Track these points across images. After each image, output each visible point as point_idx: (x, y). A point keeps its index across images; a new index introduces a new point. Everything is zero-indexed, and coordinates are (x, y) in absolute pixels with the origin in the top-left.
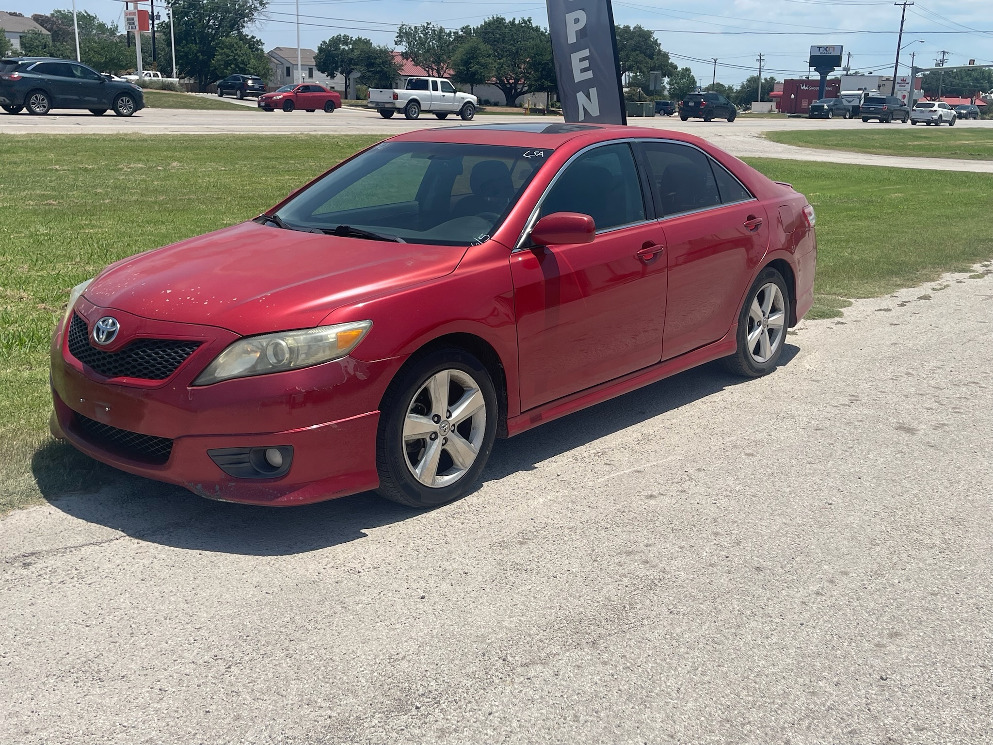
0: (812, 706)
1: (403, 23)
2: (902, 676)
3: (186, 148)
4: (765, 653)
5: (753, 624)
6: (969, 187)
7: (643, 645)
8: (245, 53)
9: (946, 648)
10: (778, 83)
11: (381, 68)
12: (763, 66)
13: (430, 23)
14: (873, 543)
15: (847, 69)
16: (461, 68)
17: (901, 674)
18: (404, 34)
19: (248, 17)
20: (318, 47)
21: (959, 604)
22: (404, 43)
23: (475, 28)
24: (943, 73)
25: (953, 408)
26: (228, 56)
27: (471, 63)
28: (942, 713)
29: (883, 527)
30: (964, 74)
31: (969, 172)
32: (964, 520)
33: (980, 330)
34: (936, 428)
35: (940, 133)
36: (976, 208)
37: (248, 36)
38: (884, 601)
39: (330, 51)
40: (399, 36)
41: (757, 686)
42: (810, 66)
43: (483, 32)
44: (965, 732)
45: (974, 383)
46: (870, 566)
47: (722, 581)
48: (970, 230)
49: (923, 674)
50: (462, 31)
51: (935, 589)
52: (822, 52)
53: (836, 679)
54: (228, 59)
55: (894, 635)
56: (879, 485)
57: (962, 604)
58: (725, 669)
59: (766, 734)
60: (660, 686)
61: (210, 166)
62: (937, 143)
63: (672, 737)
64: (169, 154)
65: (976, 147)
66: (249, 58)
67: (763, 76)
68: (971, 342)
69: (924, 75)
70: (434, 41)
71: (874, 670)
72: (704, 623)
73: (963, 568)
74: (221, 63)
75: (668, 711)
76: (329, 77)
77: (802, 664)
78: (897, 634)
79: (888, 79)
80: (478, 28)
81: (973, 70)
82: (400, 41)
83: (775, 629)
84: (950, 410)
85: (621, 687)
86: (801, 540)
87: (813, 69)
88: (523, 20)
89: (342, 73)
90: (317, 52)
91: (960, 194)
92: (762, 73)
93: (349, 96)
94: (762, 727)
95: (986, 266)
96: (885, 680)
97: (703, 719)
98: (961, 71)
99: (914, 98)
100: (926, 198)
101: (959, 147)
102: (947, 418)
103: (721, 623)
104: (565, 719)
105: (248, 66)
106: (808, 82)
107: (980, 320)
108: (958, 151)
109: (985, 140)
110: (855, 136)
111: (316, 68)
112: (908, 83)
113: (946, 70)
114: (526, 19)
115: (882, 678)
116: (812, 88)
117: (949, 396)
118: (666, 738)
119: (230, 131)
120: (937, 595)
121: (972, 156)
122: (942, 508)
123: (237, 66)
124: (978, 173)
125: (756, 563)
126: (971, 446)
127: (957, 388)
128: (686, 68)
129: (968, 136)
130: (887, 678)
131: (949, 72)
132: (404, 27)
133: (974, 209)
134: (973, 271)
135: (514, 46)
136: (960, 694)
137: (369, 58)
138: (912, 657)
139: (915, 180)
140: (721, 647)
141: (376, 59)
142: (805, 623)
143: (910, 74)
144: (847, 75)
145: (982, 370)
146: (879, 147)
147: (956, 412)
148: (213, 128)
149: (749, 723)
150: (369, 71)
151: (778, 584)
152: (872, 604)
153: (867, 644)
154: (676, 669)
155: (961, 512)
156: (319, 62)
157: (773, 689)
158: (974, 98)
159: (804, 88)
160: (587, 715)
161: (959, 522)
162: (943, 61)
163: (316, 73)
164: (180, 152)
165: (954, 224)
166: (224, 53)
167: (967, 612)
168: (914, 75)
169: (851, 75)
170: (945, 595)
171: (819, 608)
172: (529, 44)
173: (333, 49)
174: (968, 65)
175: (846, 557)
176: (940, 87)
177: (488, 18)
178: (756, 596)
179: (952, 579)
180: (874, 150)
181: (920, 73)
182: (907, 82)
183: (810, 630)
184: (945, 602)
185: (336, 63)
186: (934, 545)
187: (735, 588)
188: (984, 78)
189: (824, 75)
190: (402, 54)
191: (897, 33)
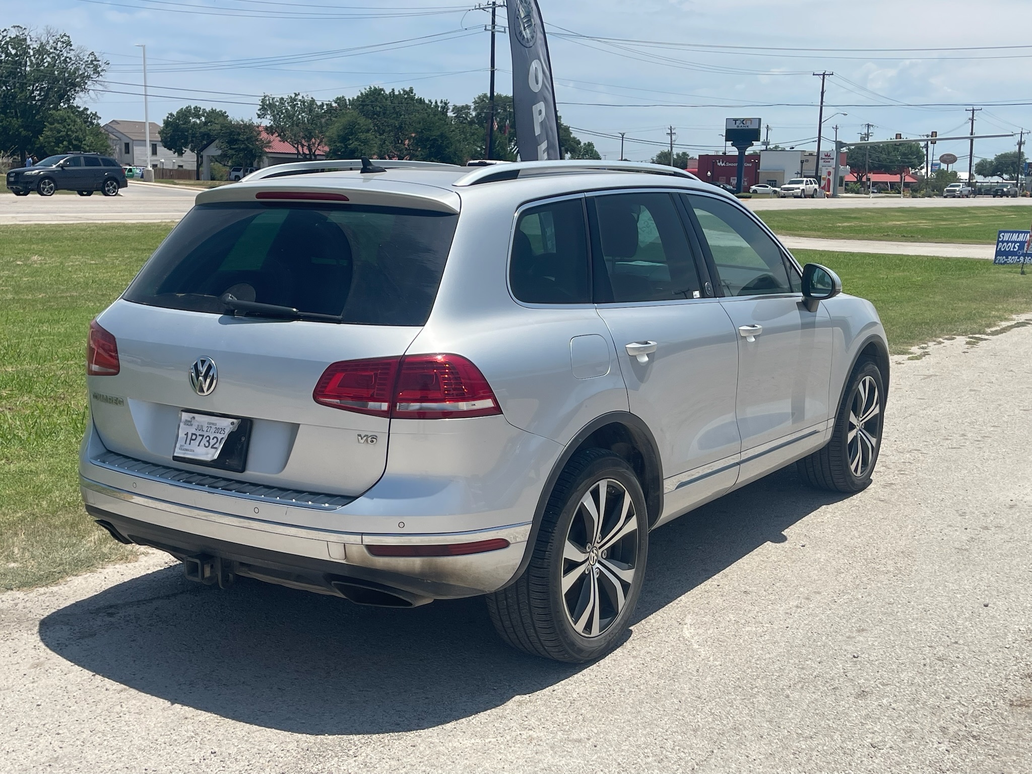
0: (802, 676)
1: (266, 94)
2: (869, 655)
3: (43, 240)
4: (761, 646)
5: (748, 629)
6: (904, 271)
7: (663, 645)
8: (80, 129)
9: (902, 637)
10: (692, 158)
11: (246, 145)
12: (675, 141)
13: (299, 94)
14: (839, 572)
15: (766, 143)
16: (338, 145)
17: (868, 654)
18: (267, 106)
19: (80, 86)
20: (164, 120)
21: (911, 609)
22: (268, 117)
23: (351, 99)
24: (869, 147)
25: (898, 471)
26: (59, 131)
27: (350, 139)
28: (901, 675)
29: (846, 561)
30: (891, 149)
31: (902, 255)
32: (912, 553)
33: (920, 406)
34: (884, 486)
35: (870, 213)
36: (911, 292)
37: (79, 108)
38: (851, 610)
39: (178, 125)
40: (262, 108)
41: (758, 666)
42: (726, 141)
43: (361, 105)
44: (919, 685)
45: (916, 450)
46: (837, 587)
47: (717, 601)
48: (906, 315)
49: (885, 653)
50: (336, 103)
51: (892, 600)
52: (739, 127)
53: (819, 659)
54: (59, 135)
55: (861, 631)
56: (840, 531)
57: (913, 609)
58: (731, 657)
59: (770, 693)
60: (683, 669)
61: (76, 260)
62: (868, 224)
63: (699, 698)
64: (26, 247)
65: (908, 229)
66: (85, 134)
67: (675, 151)
68: (912, 416)
69: (849, 149)
70: (303, 114)
71: (848, 653)
72: (709, 629)
73: (913, 585)
74: (51, 139)
75: (692, 683)
76: (176, 154)
77: (792, 652)
78: (863, 630)
79: (811, 155)
80: (353, 99)
81: (900, 145)
82: (263, 114)
83: (766, 631)
84: (896, 472)
85: (652, 671)
86: (778, 571)
87: (729, 143)
88: (404, 91)
89: (192, 150)
90: (162, 125)
91: (895, 278)
92: (673, 148)
93: (202, 176)
94: (766, 689)
95: (923, 348)
96: (857, 658)
97: (720, 686)
98: (887, 145)
99: (841, 174)
100: (861, 282)
101: (891, 228)
102: (894, 478)
103: (722, 629)
104: (614, 691)
105: (83, 142)
106: (725, 157)
107: (919, 397)
108: (890, 233)
109: (917, 220)
110: (782, 217)
111: (161, 144)
112: (833, 159)
113: (872, 145)
114: (408, 89)
115: (854, 657)
116: (730, 165)
117: (894, 461)
118: (694, 698)
119: (88, 220)
120: (893, 603)
121: (905, 238)
122: (893, 545)
123: (70, 143)
124: (911, 256)
125: (743, 589)
126: (916, 499)
127: (901, 454)
128: (589, 143)
129: (900, 216)
130: (858, 656)
131: (875, 147)
132: (267, 98)
133: (909, 293)
134: (911, 353)
135: (397, 120)
136: (914, 664)
137: (231, 133)
138: (876, 643)
139: (848, 265)
140: (725, 644)
141: (239, 134)
142: (789, 626)
143: (834, 149)
144: (766, 150)
145: (923, 439)
146: (806, 230)
147: (901, 474)
148: (69, 217)
149: (756, 687)
150: (231, 149)
151: (763, 602)
152: (842, 612)
153: (840, 637)
154: (692, 658)
155: (909, 548)
156: (166, 138)
157: (771, 667)
158: (903, 175)
159: (720, 164)
160: (630, 688)
161: (909, 555)
162: (868, 135)
163: (161, 149)
164: (37, 244)
165: (890, 308)
166: (55, 128)
167: (917, 614)
168: (838, 150)
169: (771, 150)
170: (899, 604)
171: (800, 616)
172: (415, 118)
173: (182, 122)
174: (895, 140)
175: (817, 582)
176: (867, 162)
177: (365, 89)
178: (747, 610)
179: (905, 593)
180: (803, 233)
181: (844, 148)
182: (831, 157)
183: (795, 631)
184: (900, 608)
185: (186, 138)
186: (888, 572)
187: (729, 606)
188: (912, 154)
189: (742, 150)
190: (266, 128)
191: (818, 106)
